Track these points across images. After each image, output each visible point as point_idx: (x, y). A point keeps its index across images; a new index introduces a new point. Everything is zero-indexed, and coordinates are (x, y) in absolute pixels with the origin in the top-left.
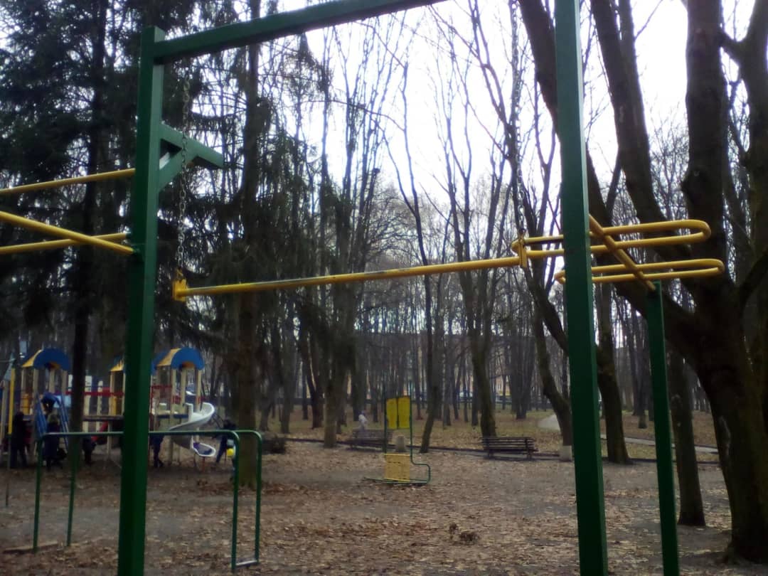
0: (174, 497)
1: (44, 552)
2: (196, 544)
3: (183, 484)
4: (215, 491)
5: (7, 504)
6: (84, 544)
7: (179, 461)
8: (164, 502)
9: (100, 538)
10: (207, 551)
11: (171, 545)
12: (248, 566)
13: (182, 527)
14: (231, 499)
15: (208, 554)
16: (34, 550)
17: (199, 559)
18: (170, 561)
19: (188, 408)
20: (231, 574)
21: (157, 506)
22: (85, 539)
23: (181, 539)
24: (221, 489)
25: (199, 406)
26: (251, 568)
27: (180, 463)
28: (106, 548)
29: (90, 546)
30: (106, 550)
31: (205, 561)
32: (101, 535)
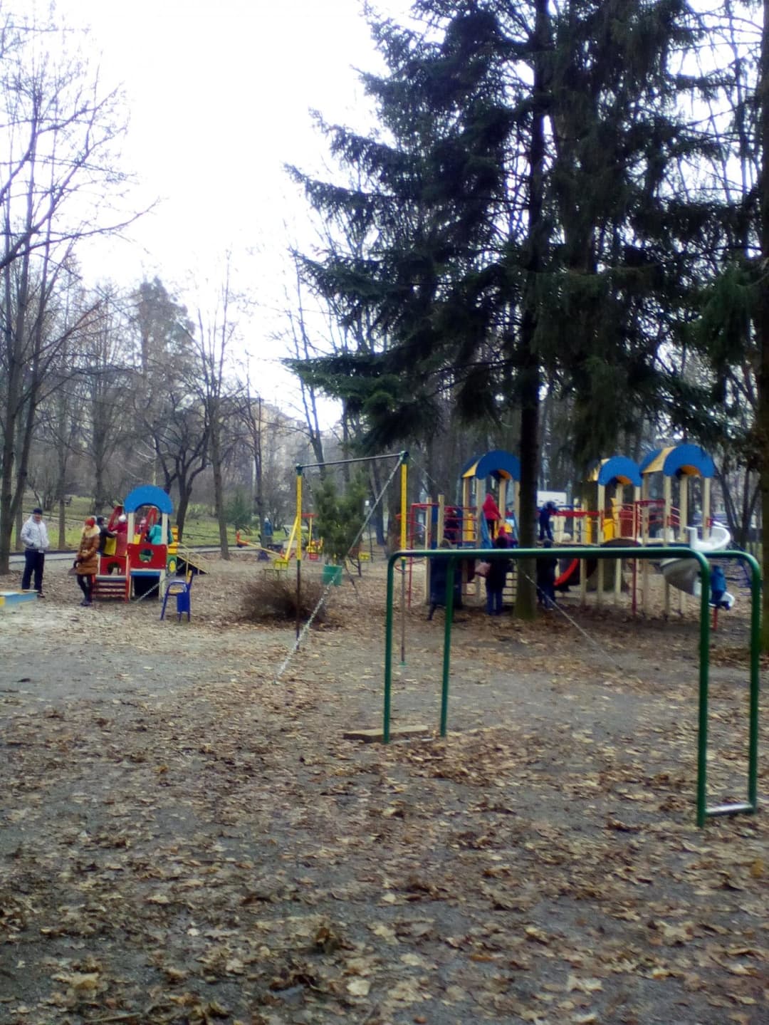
0: (657, 664)
1: (402, 742)
2: (654, 753)
3: (678, 645)
4: (723, 660)
5: (403, 660)
6: (470, 735)
7: (679, 611)
8: (633, 672)
9: (500, 726)
10: (667, 771)
11: (610, 751)
12: (733, 814)
13: (640, 719)
14: (746, 676)
15: (666, 778)
16: (386, 738)
17: (648, 785)
18: (594, 784)
19: (689, 533)
20: (695, 828)
21: (621, 677)
22: (473, 727)
23: (630, 741)
24: (735, 656)
25: (706, 532)
26: (740, 819)
27: (682, 615)
28: (500, 746)
29: (478, 738)
30: (498, 750)
31: (656, 791)
32: (502, 721)
